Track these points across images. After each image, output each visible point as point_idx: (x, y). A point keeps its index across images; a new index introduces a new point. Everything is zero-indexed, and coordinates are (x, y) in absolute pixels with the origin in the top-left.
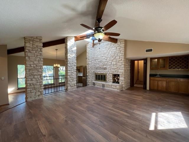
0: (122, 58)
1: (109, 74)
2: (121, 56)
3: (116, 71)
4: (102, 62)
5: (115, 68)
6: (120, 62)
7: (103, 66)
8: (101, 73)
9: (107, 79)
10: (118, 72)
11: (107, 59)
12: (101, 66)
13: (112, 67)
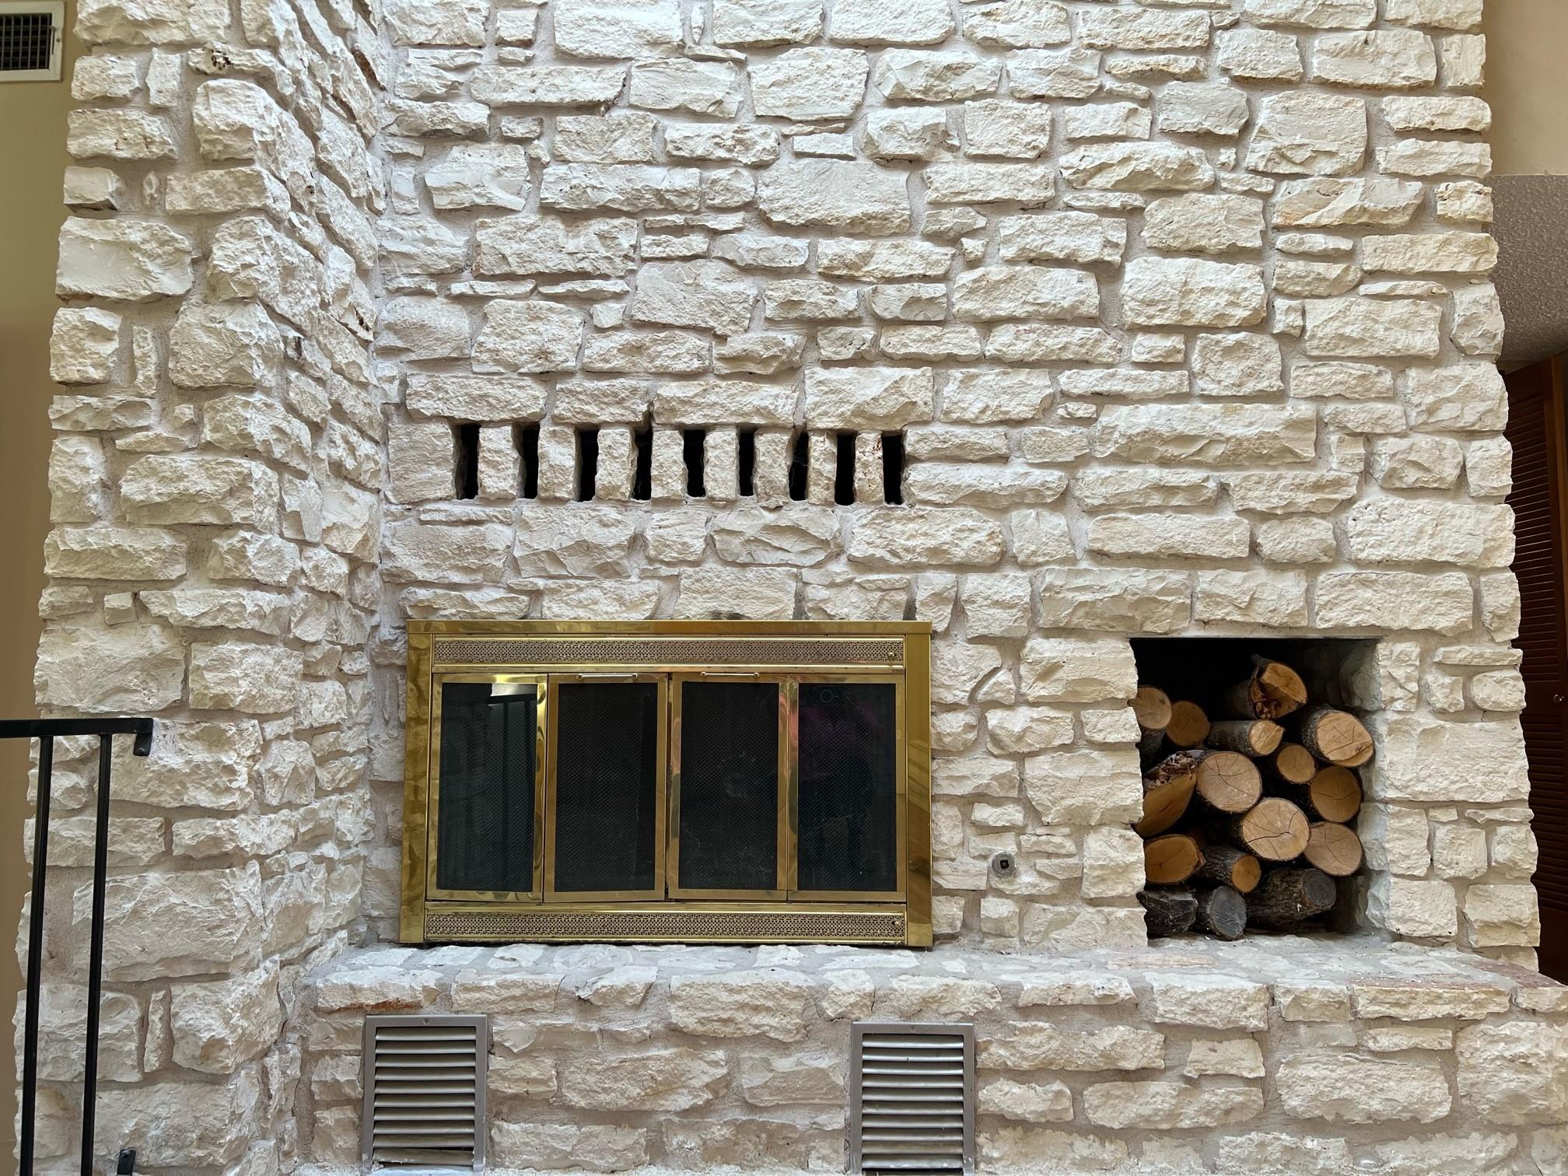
0: (1451, 154)
1: (1010, 646)
2: (1400, 110)
3: (1274, 538)
4: (753, 243)
5: (1240, 455)
6: (1373, 251)
7: (788, 370)
8: (693, 608)
9: (946, 828)
10: (1335, 554)
11: (940, 138)
12: (685, 351)
13: (1123, 420)
